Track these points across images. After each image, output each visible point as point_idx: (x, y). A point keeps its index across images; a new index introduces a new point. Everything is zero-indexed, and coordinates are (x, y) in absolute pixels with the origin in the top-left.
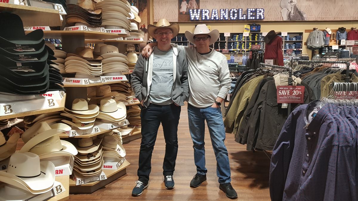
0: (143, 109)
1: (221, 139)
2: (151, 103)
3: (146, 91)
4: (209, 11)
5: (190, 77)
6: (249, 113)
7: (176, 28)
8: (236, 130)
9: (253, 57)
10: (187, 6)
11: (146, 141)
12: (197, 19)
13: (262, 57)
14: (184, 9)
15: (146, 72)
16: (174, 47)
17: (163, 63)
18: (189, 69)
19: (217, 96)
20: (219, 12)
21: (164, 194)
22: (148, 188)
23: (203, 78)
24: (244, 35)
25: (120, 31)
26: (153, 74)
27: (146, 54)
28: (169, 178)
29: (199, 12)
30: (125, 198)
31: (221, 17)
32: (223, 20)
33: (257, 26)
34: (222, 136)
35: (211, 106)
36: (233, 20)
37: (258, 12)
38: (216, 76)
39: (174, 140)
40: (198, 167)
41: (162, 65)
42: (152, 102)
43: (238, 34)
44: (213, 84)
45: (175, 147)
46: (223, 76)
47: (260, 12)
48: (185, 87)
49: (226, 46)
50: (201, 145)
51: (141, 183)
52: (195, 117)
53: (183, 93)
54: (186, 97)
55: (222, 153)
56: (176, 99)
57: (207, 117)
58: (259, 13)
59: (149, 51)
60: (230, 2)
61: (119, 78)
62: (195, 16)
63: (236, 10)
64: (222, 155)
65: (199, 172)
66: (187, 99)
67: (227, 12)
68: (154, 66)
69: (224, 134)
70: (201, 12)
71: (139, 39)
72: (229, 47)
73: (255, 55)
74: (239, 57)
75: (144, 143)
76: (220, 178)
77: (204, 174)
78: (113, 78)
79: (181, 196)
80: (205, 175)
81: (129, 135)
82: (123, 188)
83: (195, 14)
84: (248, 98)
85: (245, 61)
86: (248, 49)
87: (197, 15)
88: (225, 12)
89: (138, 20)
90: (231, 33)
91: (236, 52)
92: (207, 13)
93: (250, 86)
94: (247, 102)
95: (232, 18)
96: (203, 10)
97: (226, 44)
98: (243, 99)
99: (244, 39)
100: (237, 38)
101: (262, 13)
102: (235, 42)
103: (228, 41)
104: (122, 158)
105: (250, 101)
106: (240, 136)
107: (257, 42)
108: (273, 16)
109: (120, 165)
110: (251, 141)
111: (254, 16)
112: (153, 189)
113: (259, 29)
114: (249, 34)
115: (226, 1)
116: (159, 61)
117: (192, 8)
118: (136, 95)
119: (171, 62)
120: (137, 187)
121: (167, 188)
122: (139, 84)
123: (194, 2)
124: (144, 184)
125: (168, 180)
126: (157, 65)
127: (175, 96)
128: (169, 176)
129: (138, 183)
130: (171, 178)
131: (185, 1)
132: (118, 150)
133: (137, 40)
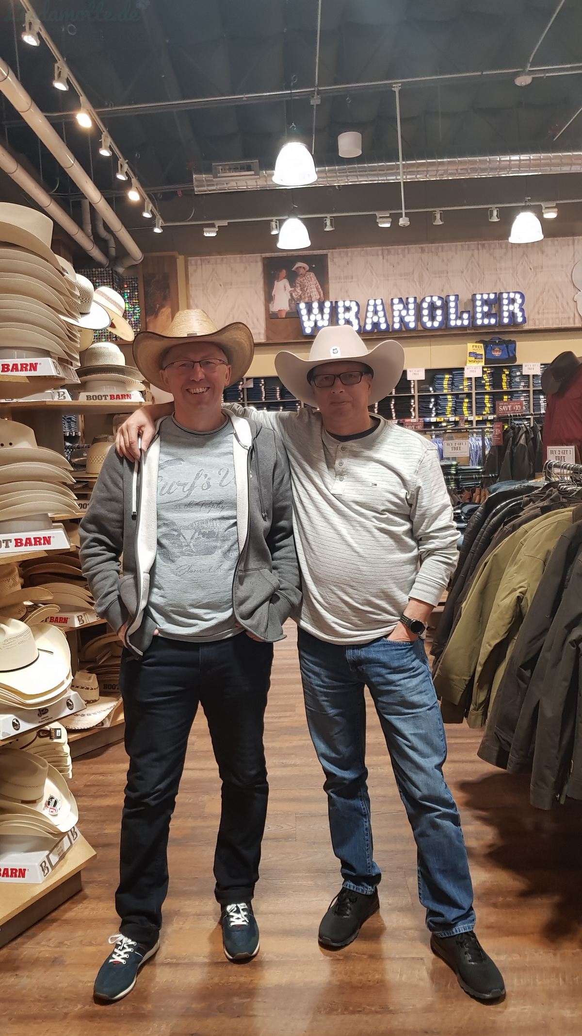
0: (128, 659)
1: (429, 763)
2: (155, 637)
3: (134, 590)
4: (358, 304)
5: (303, 528)
6: (531, 655)
7: (240, 344)
8: (480, 711)
9: (506, 441)
10: (291, 295)
11: (141, 782)
13: (534, 439)
14: (281, 303)
15: (133, 517)
16: (238, 415)
17: (197, 477)
18: (296, 499)
19: (407, 598)
20: (387, 308)
21: (217, 984)
22: (159, 958)
23: (353, 531)
24: (467, 374)
25: (34, 367)
26: (161, 520)
27: (130, 448)
28: (238, 911)
29: (327, 310)
30: (66, 1015)
31: (393, 323)
32: (400, 330)
33: (505, 345)
34: (436, 750)
35: (386, 636)
36: (433, 329)
37: (505, 302)
38: (403, 521)
39: (251, 770)
40: (345, 865)
41: (193, 486)
42: (161, 631)
43: (449, 371)
44: (391, 552)
45: (256, 794)
46: (426, 521)
47: (512, 301)
48: (287, 567)
49: (414, 410)
50: (354, 781)
51: (129, 946)
52: (326, 680)
53: (278, 588)
54: (292, 605)
55: (437, 817)
57: (373, 680)
58: (508, 305)
59: (140, 435)
60: (421, 276)
61: (37, 541)
62: (316, 322)
63: (440, 298)
64: (435, 826)
65: (351, 885)
66: (294, 612)
67: (411, 306)
68: (161, 491)
69: (442, 743)
70: (334, 309)
71: (129, 396)
72: (424, 412)
73: (514, 433)
74: (457, 441)
75: (137, 790)
76: (431, 913)
77: (369, 890)
78: (16, 540)
79: (288, 992)
80: (375, 895)
81: (104, 726)
82: (65, 962)
83: (316, 315)
84: (518, 595)
85: (476, 452)
86: (482, 414)
87: (322, 318)
88: (406, 307)
89: (122, 333)
90: (429, 367)
91: (447, 426)
92: (351, 312)
93: (523, 549)
94: (518, 610)
95: (429, 324)
96: (341, 304)
97: (414, 403)
98: (502, 601)
99: (467, 384)
100: (445, 382)
101: (517, 305)
102: (441, 397)
103: (418, 392)
104: (62, 835)
105: (529, 605)
106: (497, 738)
107: (507, 393)
108: (552, 313)
109: (58, 860)
110: (547, 772)
111: (495, 314)
112: (177, 964)
113: (513, 353)
114: (483, 371)
115: (408, 274)
116: (181, 473)
117: (307, 299)
118: (100, 605)
119: (227, 474)
120: (114, 964)
121: (231, 958)
122: (111, 564)
123: (311, 282)
124: (139, 948)
125: (232, 924)
126: (172, 485)
127: (246, 603)
128: (239, 905)
129: (117, 946)
130: (245, 913)
131: (284, 278)
132: (49, 804)
133: (122, 399)
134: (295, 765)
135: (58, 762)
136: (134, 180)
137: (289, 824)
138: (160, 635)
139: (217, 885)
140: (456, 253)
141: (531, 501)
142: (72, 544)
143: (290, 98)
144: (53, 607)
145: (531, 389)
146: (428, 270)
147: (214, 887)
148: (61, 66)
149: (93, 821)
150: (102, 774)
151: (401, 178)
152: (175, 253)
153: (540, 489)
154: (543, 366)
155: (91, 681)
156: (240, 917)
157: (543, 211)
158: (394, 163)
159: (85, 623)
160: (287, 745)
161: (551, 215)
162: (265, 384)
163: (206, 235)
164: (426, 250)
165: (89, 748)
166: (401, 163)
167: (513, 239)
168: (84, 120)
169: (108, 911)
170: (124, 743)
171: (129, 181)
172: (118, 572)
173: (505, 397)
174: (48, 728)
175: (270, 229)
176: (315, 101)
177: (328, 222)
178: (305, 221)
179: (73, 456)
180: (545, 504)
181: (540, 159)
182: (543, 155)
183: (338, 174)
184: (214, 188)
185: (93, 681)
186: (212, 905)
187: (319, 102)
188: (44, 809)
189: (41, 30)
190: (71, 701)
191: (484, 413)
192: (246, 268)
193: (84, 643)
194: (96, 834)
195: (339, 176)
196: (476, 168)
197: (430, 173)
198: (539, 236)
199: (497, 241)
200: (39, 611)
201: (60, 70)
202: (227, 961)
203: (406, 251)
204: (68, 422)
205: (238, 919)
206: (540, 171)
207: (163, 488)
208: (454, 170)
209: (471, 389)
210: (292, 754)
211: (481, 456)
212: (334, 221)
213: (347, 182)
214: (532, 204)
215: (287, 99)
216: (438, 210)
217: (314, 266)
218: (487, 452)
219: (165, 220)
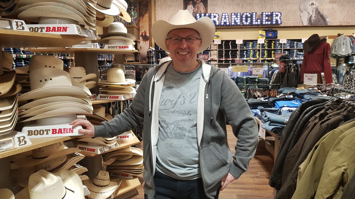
4: (218, 15)
9: (286, 71)
10: (194, 11)
13: (297, 70)
20: (230, 16)
24: (259, 42)
31: (232, 22)
32: (234, 25)
33: (273, 32)
43: (252, 41)
49: (238, 55)
58: (275, 17)
60: (243, 5)
61: (65, 131)
63: (250, 13)
67: (239, 16)
72: (242, 56)
74: (258, 68)
78: (53, 130)
84: (343, 170)
86: (264, 58)
88: (237, 17)
89: (126, 19)
90: (244, 39)
91: (250, 61)
92: (216, 18)
93: (343, 142)
95: (245, 23)
96: (212, 15)
97: (238, 52)
99: (258, 46)
100: (250, 45)
101: (278, 17)
102: (248, 51)
103: (240, 49)
108: (292, 20)
111: (270, 20)
113: (276, 35)
114: (265, 41)
115: (238, 4)
117: (199, 12)
119: (194, 96)
123: (201, 6)
126: (166, 101)
131: (191, 4)
133: (124, 48)
141: (329, 108)
145: (283, 49)
146: (245, 3)
154: (287, 40)
155: (106, 176)
159: (103, 152)
173: (273, 51)
192: (177, 0)
207: (162, 102)
209: (260, 48)
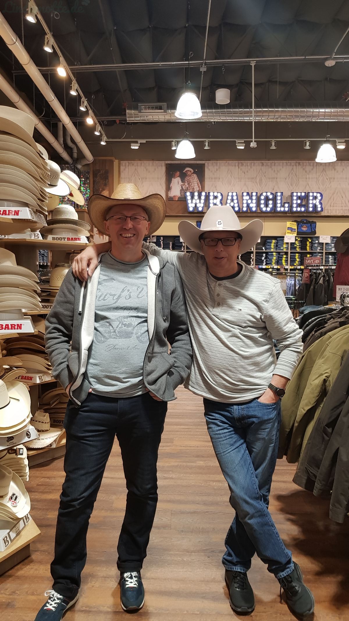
0: (71, 407)
2: (90, 394)
3: (77, 361)
4: (222, 195)
6: (333, 418)
7: (157, 209)
9: (311, 281)
10: (182, 187)
11: (72, 490)
12: (200, 209)
13: (328, 281)
14: (176, 191)
15: (80, 314)
16: (152, 254)
17: (123, 290)
20: (239, 198)
22: (78, 607)
24: (286, 240)
25: (17, 213)
26: (98, 318)
27: (82, 272)
28: (131, 578)
29: (203, 198)
31: (243, 207)
32: (246, 212)
33: (309, 224)
36: (266, 212)
37: (311, 198)
41: (119, 297)
42: (94, 390)
43: (275, 238)
47: (315, 198)
49: (253, 260)
51: (58, 599)
53: (172, 366)
54: (182, 377)
56: (154, 382)
58: (312, 200)
59: (89, 264)
60: (261, 180)
61: (13, 327)
62: (196, 204)
63: (272, 194)
67: (254, 198)
68: (98, 298)
70: (207, 197)
71: (79, 239)
72: (259, 262)
73: (316, 276)
75: (69, 496)
81: (52, 447)
82: (15, 606)
83: (196, 200)
84: (324, 378)
85: (290, 288)
86: (294, 265)
87: (200, 202)
88: (251, 198)
89: (77, 200)
91: (272, 271)
92: (217, 199)
93: (328, 348)
94: (324, 388)
95: (264, 209)
96: (211, 194)
97: (253, 256)
98: (313, 381)
99: (286, 246)
100: (273, 245)
101: (318, 201)
102: (269, 253)
103: (256, 250)
104: (18, 520)
105: (331, 385)
106: (307, 472)
107: (309, 253)
108: (339, 206)
109: (15, 536)
110: (342, 498)
111: (305, 205)
112: (89, 612)
113: (314, 229)
114: (296, 239)
115: (253, 178)
116: (113, 288)
117: (191, 190)
118: (55, 371)
119: (142, 290)
120: (47, 611)
121: (125, 609)
122: (64, 344)
123: (194, 180)
124: (64, 600)
125: (127, 586)
126: (106, 295)
127: (152, 374)
128: (132, 573)
129: (50, 598)
130: (136, 579)
131: (178, 177)
132: (12, 499)
133: (75, 240)
134: (172, 478)
135: (19, 471)
136: (90, 112)
137: (167, 518)
138: (93, 392)
139: (119, 558)
140: (283, 168)
141: (332, 317)
142: (36, 330)
143: (188, 66)
144: (22, 370)
145: (324, 251)
146: (265, 176)
147: (117, 559)
148: (49, 37)
149: (40, 509)
150: (48, 478)
151: (253, 119)
152: (113, 158)
153: (337, 311)
154: (332, 238)
155: (45, 418)
156: (132, 581)
157: (337, 144)
158: (249, 110)
159: (43, 381)
160: (167, 464)
161: (342, 147)
162: (163, 240)
163: (133, 148)
164: (265, 164)
165: (41, 461)
166: (253, 110)
167: (318, 160)
168: (62, 72)
169: (46, 572)
170: (64, 458)
171: (88, 111)
172: (69, 350)
173: (308, 256)
174: (15, 448)
175: (171, 146)
176: (203, 69)
177: (207, 144)
178: (193, 143)
179: (41, 275)
180: (342, 320)
181: (337, 112)
182: (339, 110)
183: (214, 114)
184: (139, 119)
185: (46, 418)
186: (114, 571)
187: (205, 70)
188: (8, 502)
189: (38, 14)
190: (29, 432)
191: (295, 264)
192: (155, 169)
193: (43, 393)
194: (42, 518)
195: (215, 116)
196: (298, 115)
197: (270, 117)
198: (334, 159)
199: (308, 161)
200: (12, 372)
201: (48, 40)
202: (123, 611)
203: (253, 164)
204: (42, 256)
205: (131, 583)
206: (337, 119)
207: (100, 296)
208: (285, 116)
209: (288, 250)
210: (170, 471)
211: (293, 290)
212: (210, 143)
213: (219, 120)
214: (331, 139)
215: (186, 67)
216: (273, 140)
217: (196, 170)
218: (297, 288)
219: (108, 138)
